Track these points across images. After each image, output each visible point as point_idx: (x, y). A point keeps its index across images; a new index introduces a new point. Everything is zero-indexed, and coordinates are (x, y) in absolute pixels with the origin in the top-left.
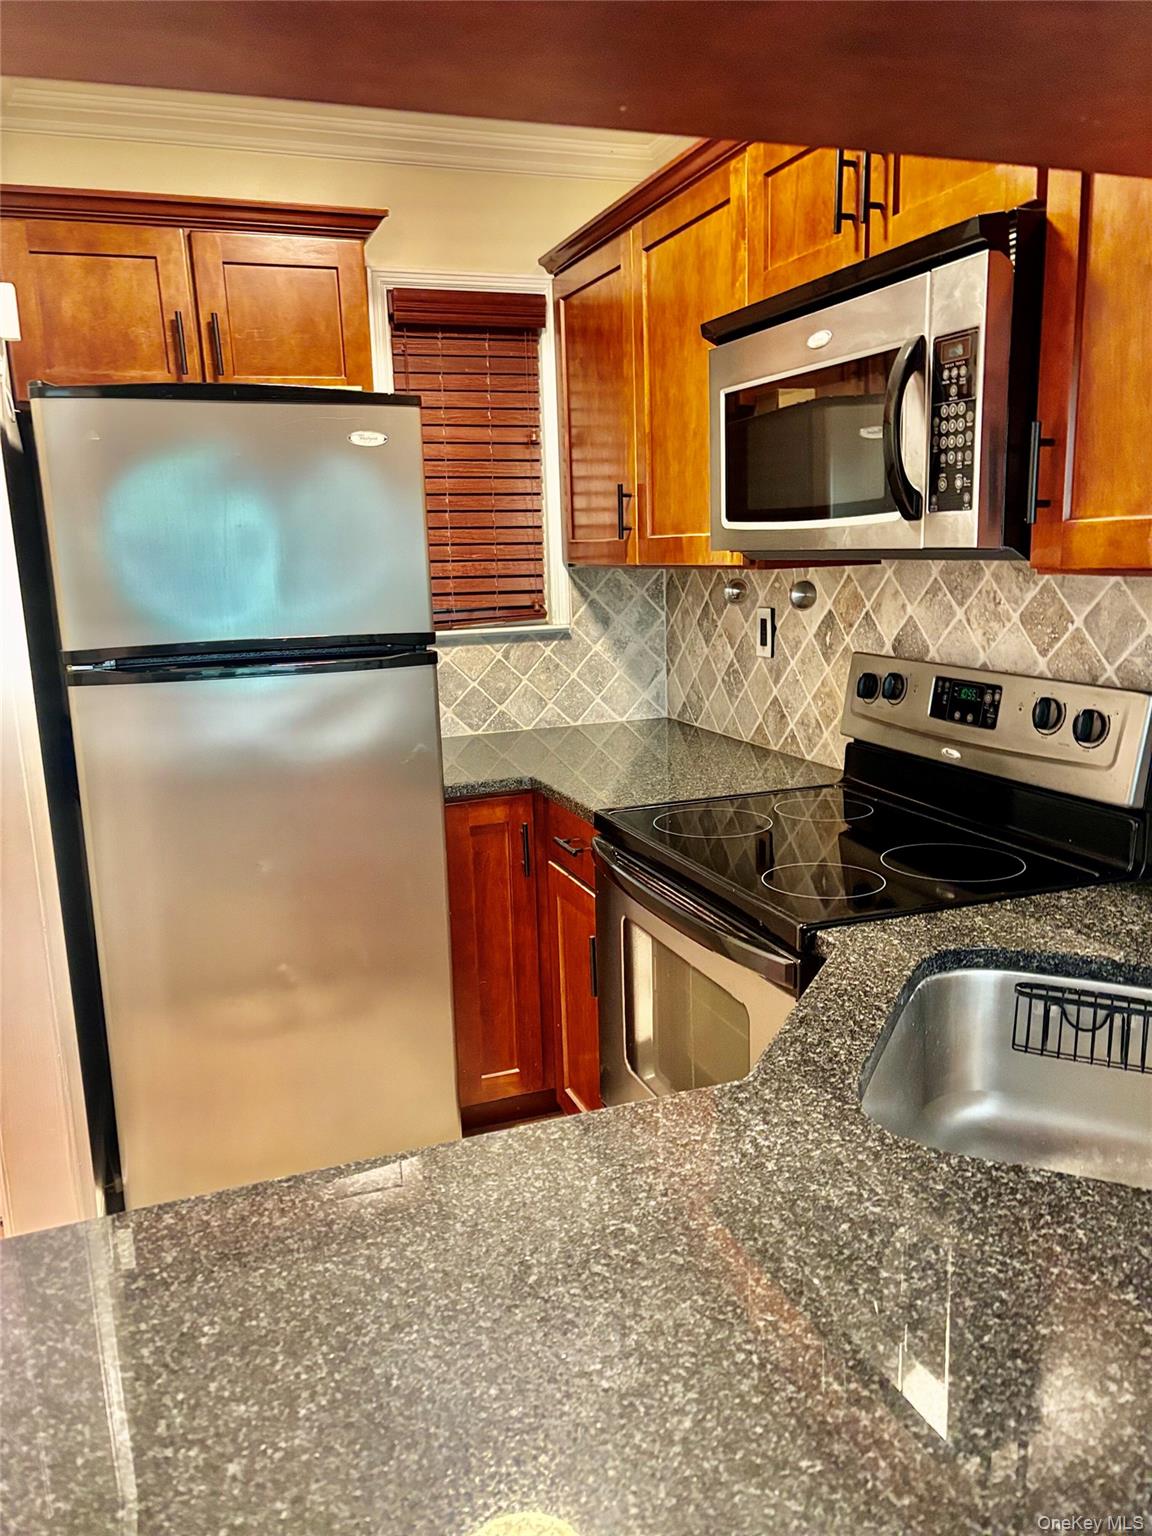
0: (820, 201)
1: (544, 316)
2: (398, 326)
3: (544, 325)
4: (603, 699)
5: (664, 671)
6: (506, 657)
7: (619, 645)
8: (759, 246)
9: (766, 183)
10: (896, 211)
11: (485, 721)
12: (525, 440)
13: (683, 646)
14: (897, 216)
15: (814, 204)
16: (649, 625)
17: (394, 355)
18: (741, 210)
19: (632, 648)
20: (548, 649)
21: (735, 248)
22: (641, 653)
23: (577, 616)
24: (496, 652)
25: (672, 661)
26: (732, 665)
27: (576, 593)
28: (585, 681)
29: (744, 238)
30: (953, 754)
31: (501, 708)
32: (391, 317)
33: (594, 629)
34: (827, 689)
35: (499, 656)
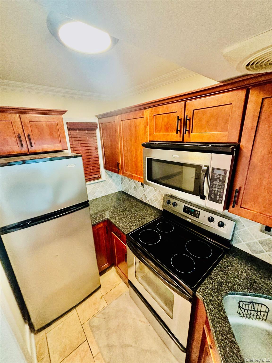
0: (169, 124)
1: (97, 126)
2: (69, 129)
3: (97, 128)
4: (112, 190)
5: (121, 184)
6: (95, 186)
7: (114, 180)
8: (152, 129)
9: (154, 117)
10: (192, 132)
11: (92, 197)
12: (95, 148)
13: (124, 180)
14: (192, 133)
15: (167, 124)
16: (118, 177)
17: (69, 134)
18: (147, 120)
19: (116, 181)
20: (102, 183)
21: (145, 127)
22: (117, 181)
23: (107, 177)
24: (93, 185)
25: (122, 182)
26: (135, 186)
27: (106, 173)
28: (108, 187)
29: (148, 126)
30: (190, 221)
31: (94, 195)
32: (68, 127)
33: (110, 179)
34: (155, 196)
35: (94, 186)
